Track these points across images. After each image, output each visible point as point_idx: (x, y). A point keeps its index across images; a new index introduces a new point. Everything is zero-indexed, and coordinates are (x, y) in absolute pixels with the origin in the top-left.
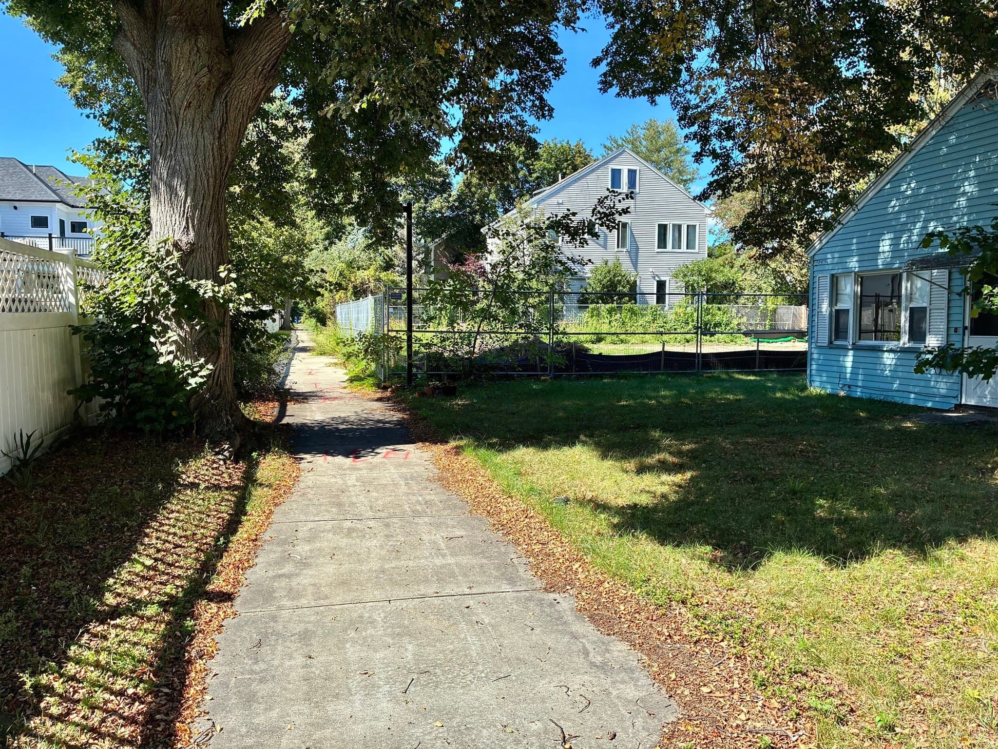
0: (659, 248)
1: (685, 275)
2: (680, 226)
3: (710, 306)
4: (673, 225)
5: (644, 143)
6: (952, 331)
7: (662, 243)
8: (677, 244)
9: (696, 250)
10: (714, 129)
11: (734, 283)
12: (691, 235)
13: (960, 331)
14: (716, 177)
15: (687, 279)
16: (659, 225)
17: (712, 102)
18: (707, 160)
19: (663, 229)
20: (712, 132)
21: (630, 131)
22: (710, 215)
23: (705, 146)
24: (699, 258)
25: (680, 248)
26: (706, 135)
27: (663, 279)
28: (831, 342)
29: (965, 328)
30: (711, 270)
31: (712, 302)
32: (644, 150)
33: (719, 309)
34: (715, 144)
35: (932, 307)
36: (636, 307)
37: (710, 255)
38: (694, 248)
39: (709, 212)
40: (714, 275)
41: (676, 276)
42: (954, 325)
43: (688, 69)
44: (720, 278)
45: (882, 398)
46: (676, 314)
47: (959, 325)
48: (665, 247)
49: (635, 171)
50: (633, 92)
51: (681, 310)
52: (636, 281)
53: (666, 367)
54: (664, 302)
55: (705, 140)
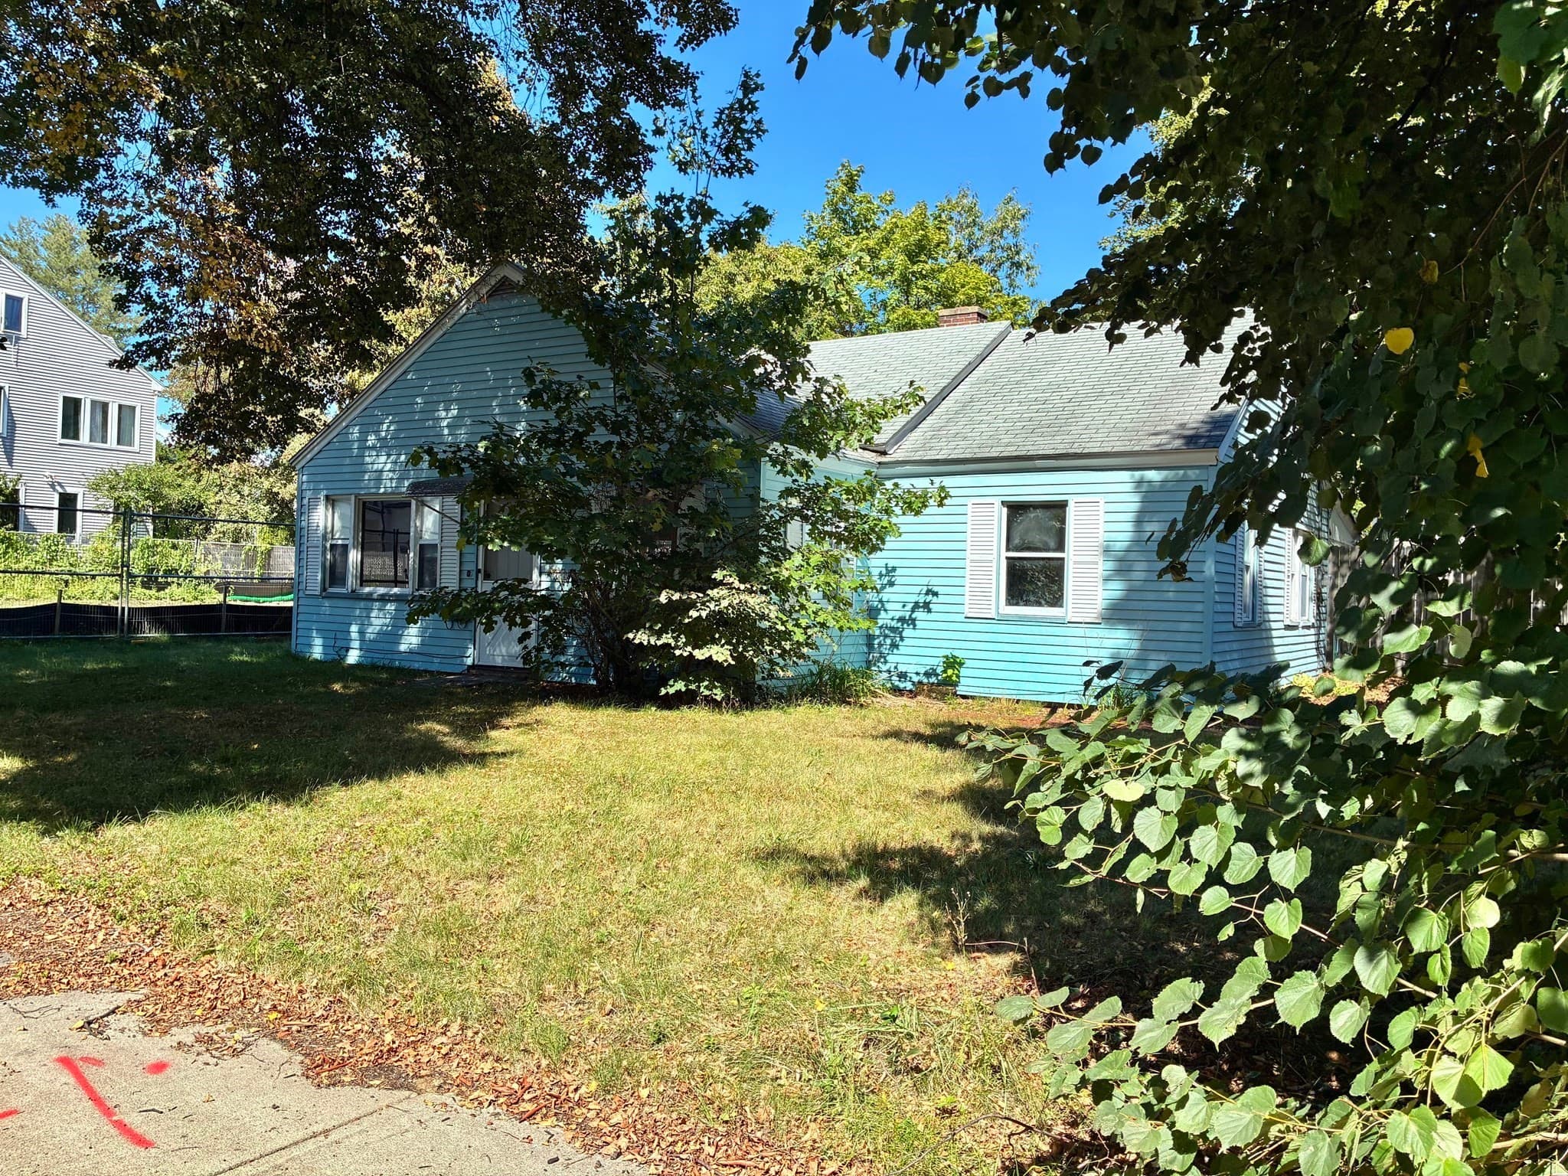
0: (64, 436)
1: (113, 488)
2: (105, 406)
3: (159, 541)
4: (93, 403)
5: (43, 252)
6: (465, 576)
7: (71, 428)
8: (100, 431)
9: (136, 448)
10: (147, 265)
11: (201, 506)
12: (126, 422)
13: (474, 574)
14: (146, 337)
15: (116, 494)
16: (65, 398)
17: (145, 224)
18: (136, 308)
19: (72, 408)
20: (146, 268)
21: (16, 226)
22: (161, 394)
23: (135, 287)
24: (140, 461)
25: (104, 440)
26: (135, 271)
27: (70, 490)
28: (324, 589)
29: (479, 571)
30: (161, 482)
31: (163, 535)
32: (43, 264)
33: (175, 547)
34: (151, 287)
35: (445, 543)
36: (14, 535)
37: (161, 459)
38: (130, 444)
39: (161, 388)
40: (166, 491)
41: (96, 487)
42: (467, 567)
43: (108, 167)
44: (175, 495)
45: (387, 662)
46: (95, 551)
47: (471, 567)
48: (76, 437)
49: (20, 300)
50: (15, 178)
51: (106, 545)
52: (16, 491)
53: (62, 629)
54: (73, 529)
55: (133, 279)
